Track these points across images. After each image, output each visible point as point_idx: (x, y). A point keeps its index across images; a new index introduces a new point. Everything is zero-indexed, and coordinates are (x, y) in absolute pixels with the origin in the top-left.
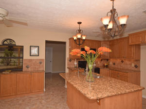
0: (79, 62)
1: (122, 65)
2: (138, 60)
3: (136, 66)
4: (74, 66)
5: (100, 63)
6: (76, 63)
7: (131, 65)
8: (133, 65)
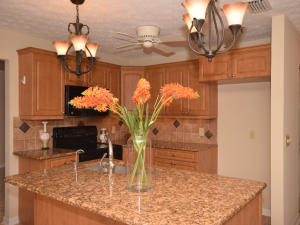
0: (55, 130)
1: (175, 133)
2: (213, 120)
3: (208, 135)
4: (37, 147)
5: (117, 129)
6: (45, 136)
7: (198, 132)
8: (202, 132)
